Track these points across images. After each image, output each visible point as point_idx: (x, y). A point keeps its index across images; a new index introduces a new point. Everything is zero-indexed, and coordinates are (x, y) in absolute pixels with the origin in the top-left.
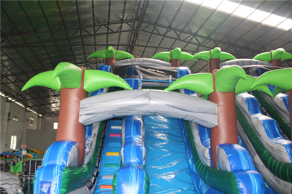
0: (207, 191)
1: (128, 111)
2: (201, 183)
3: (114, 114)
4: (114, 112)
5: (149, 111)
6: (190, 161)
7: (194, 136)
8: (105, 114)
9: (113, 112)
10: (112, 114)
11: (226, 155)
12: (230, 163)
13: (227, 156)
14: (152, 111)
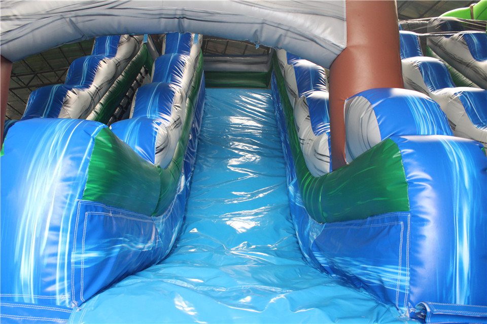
0: (319, 234)
1: (107, 12)
2: (309, 225)
3: (73, 19)
4: (73, 13)
5: (165, 12)
6: (291, 188)
7: (298, 125)
8: (50, 20)
9: (69, 15)
10: (68, 19)
11: (369, 103)
12: (378, 121)
13: (372, 104)
14: (172, 12)
